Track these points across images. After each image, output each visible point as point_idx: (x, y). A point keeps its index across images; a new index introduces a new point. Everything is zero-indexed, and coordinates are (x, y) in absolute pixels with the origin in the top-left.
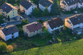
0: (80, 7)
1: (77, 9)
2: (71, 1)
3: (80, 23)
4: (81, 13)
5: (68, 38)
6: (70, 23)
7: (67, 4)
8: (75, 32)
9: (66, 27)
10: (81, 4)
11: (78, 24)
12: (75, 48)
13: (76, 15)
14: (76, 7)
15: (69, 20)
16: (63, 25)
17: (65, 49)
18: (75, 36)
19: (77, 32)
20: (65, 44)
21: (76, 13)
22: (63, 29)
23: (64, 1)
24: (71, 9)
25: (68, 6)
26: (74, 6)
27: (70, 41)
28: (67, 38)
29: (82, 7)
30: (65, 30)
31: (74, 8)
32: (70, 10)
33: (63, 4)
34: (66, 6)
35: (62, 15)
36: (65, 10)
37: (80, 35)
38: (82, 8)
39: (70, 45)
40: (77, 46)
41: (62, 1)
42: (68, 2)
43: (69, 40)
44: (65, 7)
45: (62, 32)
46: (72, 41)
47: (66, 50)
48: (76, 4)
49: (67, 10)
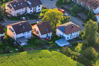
0: (29, 13)
1: (25, 14)
2: (19, 4)
3: (25, 32)
4: (30, 20)
5: (8, 49)
6: (13, 31)
7: (13, 8)
8: (18, 42)
9: (8, 36)
10: (31, 9)
11: (22, 33)
12: (13, 62)
13: (21, 22)
14: (24, 12)
15: (12, 28)
16: (4, 33)
17: (2, 62)
18: (17, 47)
19: (21, 43)
20: (3, 56)
21: (23, 19)
22: (4, 38)
23: (10, 4)
24: (18, 14)
25: (14, 10)
26: (21, 11)
27: (9, 54)
28: (6, 50)
29: (32, 12)
30: (7, 39)
31: (21, 13)
32: (16, 15)
33: (8, 8)
34: (12, 11)
35: (5, 20)
36: (11, 15)
37: (22, 47)
38: (32, 14)
39: (8, 58)
40: (17, 60)
41: (8, 4)
42: (15, 6)
43: (8, 52)
44: (10, 12)
45: (2, 41)
46: (12, 54)
47: (2, 64)
48: (24, 8)
49: (14, 15)
